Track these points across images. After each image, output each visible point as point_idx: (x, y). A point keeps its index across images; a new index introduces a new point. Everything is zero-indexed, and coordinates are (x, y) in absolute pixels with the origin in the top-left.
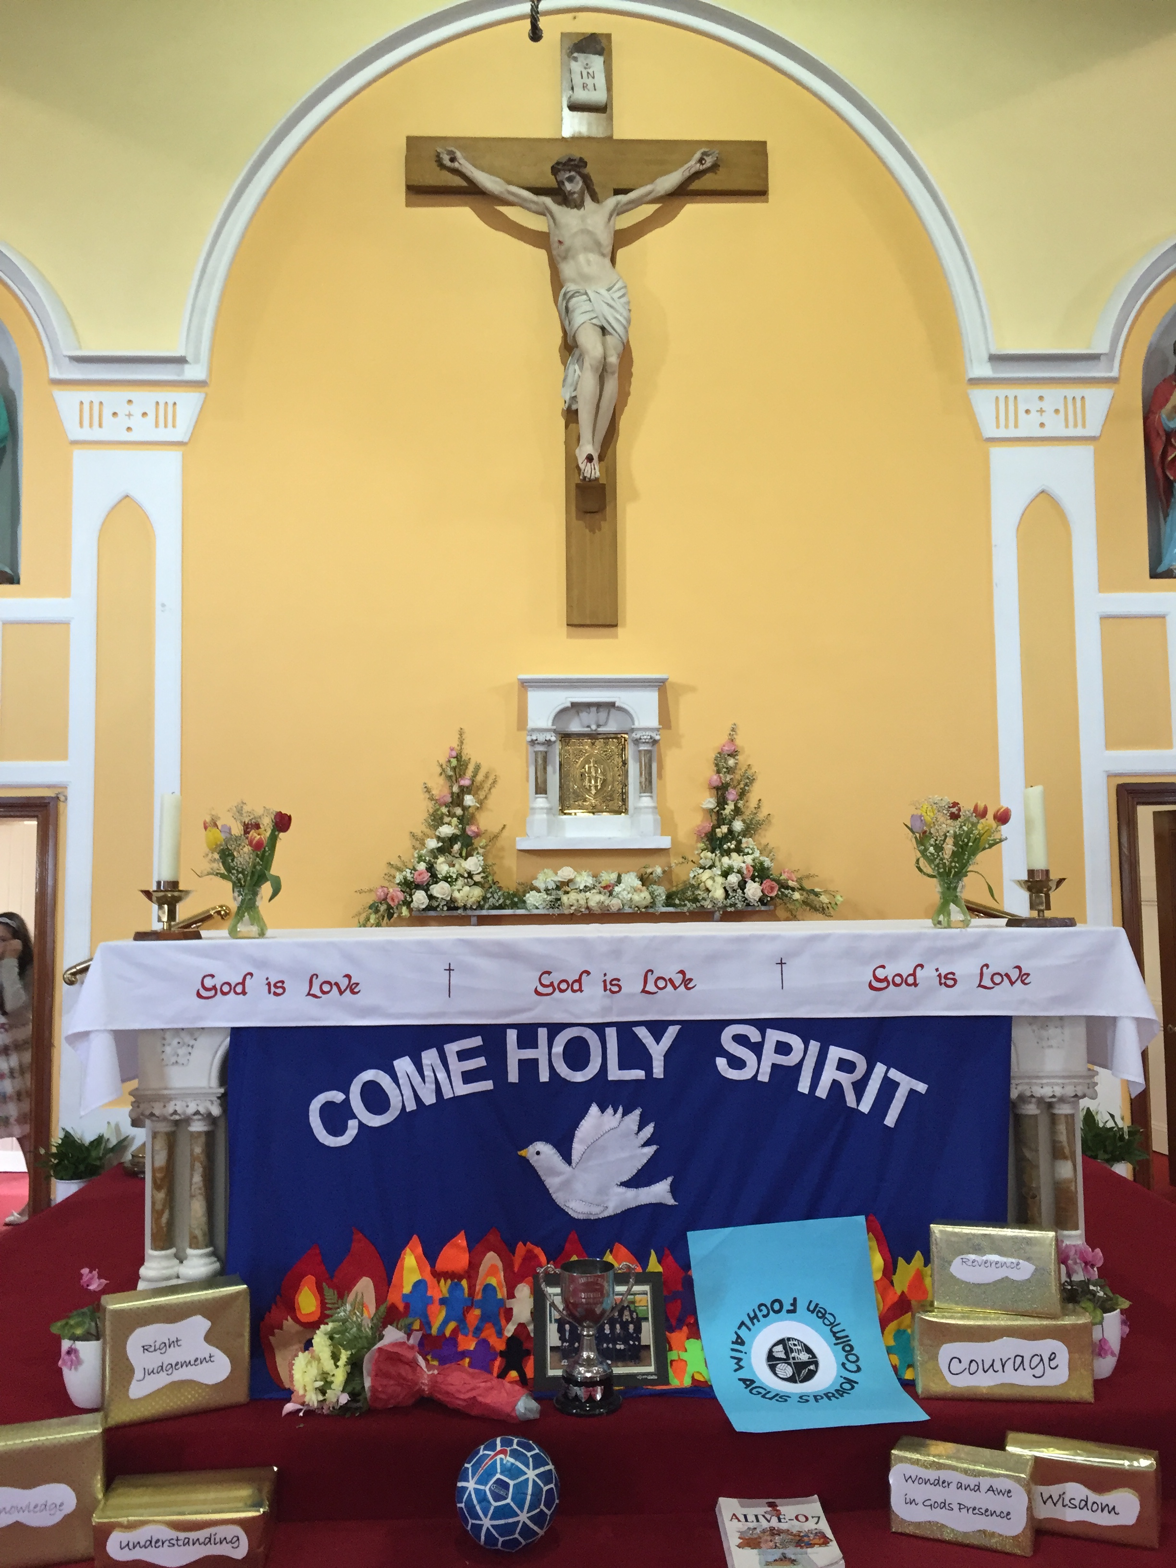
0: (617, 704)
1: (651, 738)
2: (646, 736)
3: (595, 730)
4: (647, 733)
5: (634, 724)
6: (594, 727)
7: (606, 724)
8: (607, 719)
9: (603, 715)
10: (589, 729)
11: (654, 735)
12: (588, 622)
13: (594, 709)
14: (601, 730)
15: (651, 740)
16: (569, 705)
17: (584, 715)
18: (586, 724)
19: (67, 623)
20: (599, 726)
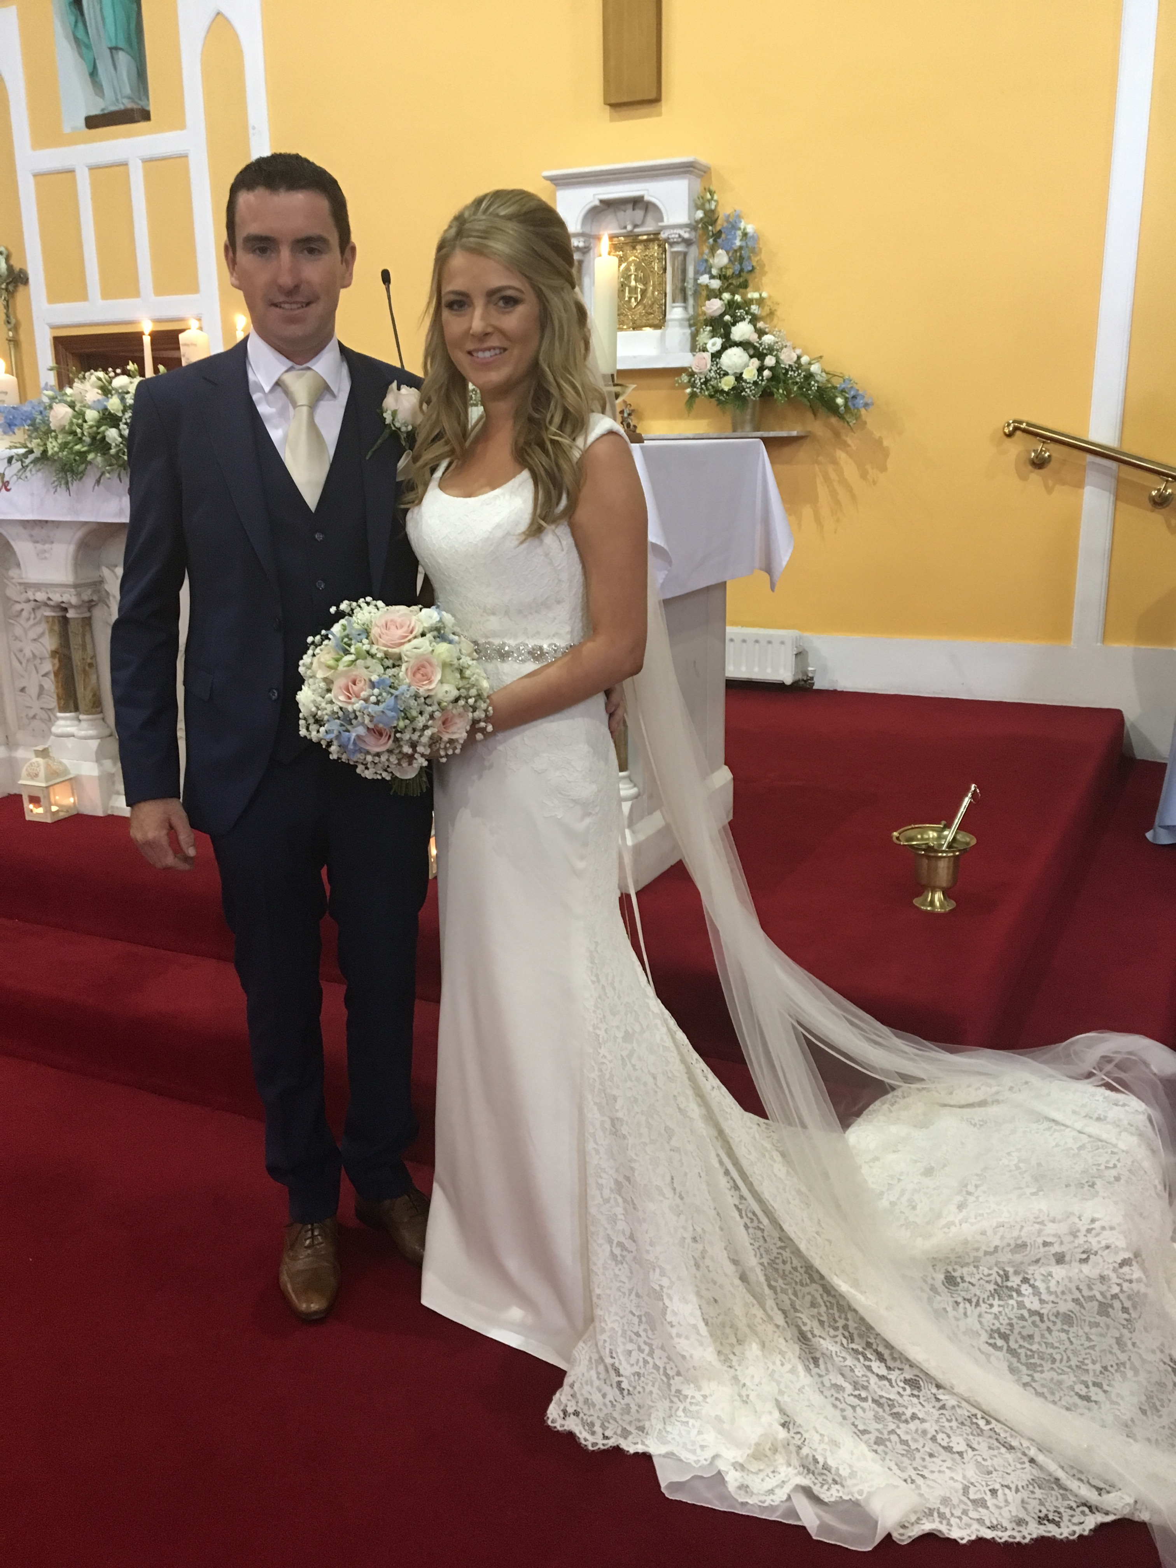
0: (646, 198)
1: (680, 236)
2: (673, 234)
3: (631, 231)
4: (675, 231)
5: (662, 220)
6: (629, 228)
7: (643, 223)
8: (645, 216)
9: (639, 214)
10: (624, 231)
11: (682, 232)
12: (625, 99)
13: (630, 206)
14: (637, 230)
15: (680, 240)
16: (597, 203)
17: (621, 214)
18: (623, 226)
19: (186, 156)
20: (636, 226)
